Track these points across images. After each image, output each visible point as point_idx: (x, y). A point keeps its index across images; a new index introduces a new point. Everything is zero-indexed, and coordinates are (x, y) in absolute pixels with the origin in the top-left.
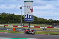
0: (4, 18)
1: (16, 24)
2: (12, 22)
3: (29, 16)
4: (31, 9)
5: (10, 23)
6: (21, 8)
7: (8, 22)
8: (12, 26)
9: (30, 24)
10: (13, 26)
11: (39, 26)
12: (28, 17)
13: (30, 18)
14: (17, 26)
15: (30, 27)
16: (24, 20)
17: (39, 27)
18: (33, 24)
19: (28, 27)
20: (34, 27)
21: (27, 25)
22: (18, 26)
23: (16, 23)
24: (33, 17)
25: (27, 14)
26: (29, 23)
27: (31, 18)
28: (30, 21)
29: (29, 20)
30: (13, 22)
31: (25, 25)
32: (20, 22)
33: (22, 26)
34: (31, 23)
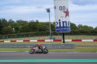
0: (23, 28)
1: (41, 38)
2: (35, 34)
3: (63, 22)
5: (32, 36)
7: (29, 34)
8: (36, 41)
9: (65, 36)
10: (38, 41)
11: (80, 39)
12: (62, 25)
13: (65, 26)
14: (44, 41)
15: (66, 40)
16: (55, 30)
17: (81, 41)
18: (70, 36)
19: (62, 40)
20: (73, 41)
21: (61, 37)
22: (46, 41)
23: (42, 35)
24: (68, 24)
25: (60, 20)
26: (64, 34)
27: (67, 27)
29: (63, 30)
30: (37, 35)
31: (57, 37)
32: (48, 34)
33: (52, 40)
34: (67, 34)
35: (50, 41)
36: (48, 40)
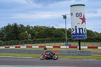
0: (39, 34)
1: (57, 44)
2: (50, 40)
3: (79, 29)
4: (82, 17)
5: (48, 42)
6: (65, 17)
7: (44, 40)
8: (52, 47)
9: (81, 43)
10: (54, 47)
11: (96, 46)
12: (78, 32)
13: (81, 32)
14: (60, 47)
15: (81, 47)
16: (71, 37)
17: (97, 48)
18: (86, 43)
19: (78, 47)
20: (88, 48)
21: (76, 44)
22: (61, 47)
23: (58, 41)
24: (85, 31)
25: (76, 27)
26: (80, 41)
27: (83, 34)
28: (80, 39)
29: (79, 37)
30: (53, 41)
31: (73, 44)
33: (68, 47)
34: (83, 41)
35: (65, 47)
36: (64, 47)
